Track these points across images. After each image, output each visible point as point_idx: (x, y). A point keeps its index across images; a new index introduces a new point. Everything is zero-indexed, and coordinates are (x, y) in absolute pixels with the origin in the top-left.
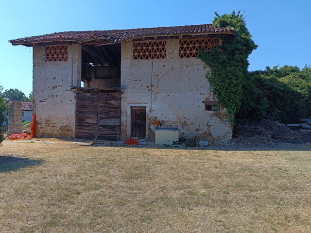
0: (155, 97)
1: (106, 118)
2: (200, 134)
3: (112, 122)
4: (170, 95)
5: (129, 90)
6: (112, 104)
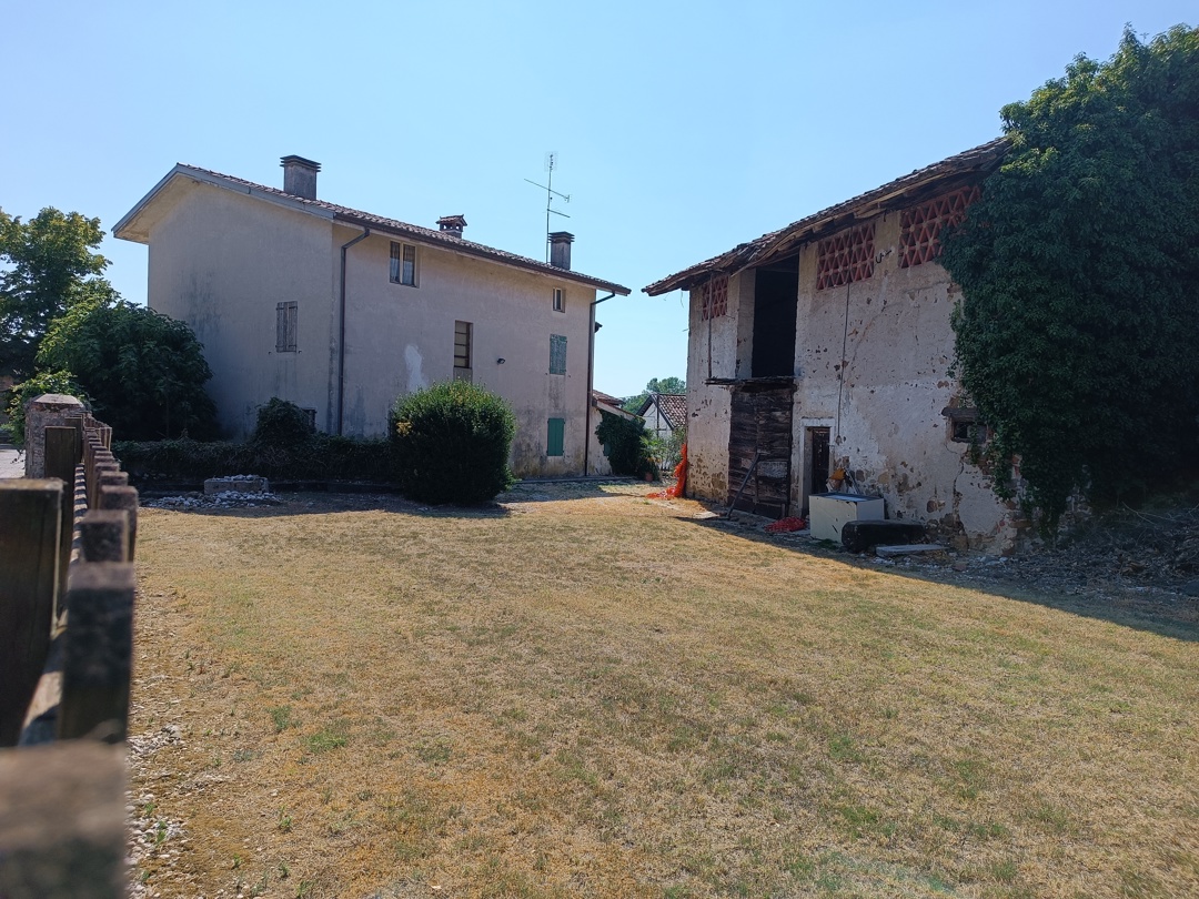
0: (847, 397)
1: (768, 457)
2: (935, 522)
3: (776, 469)
4: (877, 389)
5: (806, 380)
6: (777, 421)
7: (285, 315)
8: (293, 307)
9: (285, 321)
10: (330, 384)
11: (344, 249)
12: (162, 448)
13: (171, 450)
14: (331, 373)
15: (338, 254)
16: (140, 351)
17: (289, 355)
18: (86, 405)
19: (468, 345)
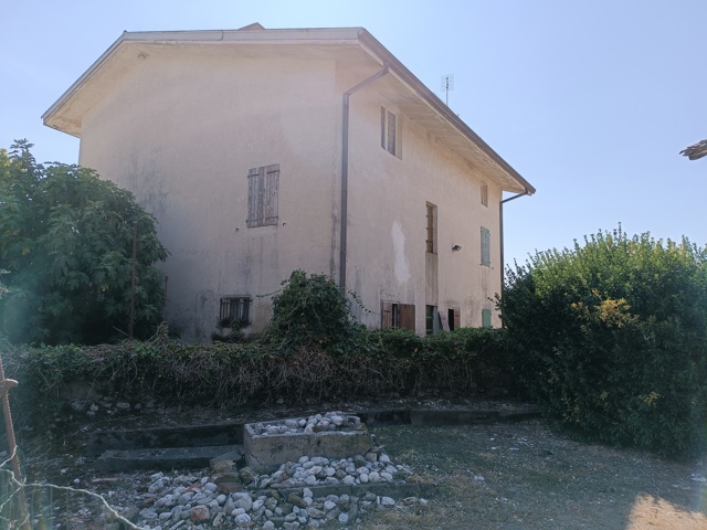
7: (262, 181)
8: (273, 171)
9: (261, 189)
11: (348, 95)
13: (144, 361)
17: (266, 230)
19: (431, 230)
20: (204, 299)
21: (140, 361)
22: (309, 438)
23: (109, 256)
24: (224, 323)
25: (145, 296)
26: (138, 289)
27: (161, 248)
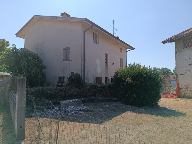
7: (66, 51)
8: (69, 49)
9: (66, 52)
10: (82, 69)
11: (84, 32)
12: (39, 90)
13: (42, 90)
14: (82, 66)
15: (83, 33)
16: (27, 60)
17: (67, 62)
18: (12, 76)
19: (107, 60)
20: (54, 77)
21: (41, 90)
22: (71, 103)
23: (34, 69)
24: (59, 82)
25: (41, 77)
26: (40, 76)
27: (45, 66)
